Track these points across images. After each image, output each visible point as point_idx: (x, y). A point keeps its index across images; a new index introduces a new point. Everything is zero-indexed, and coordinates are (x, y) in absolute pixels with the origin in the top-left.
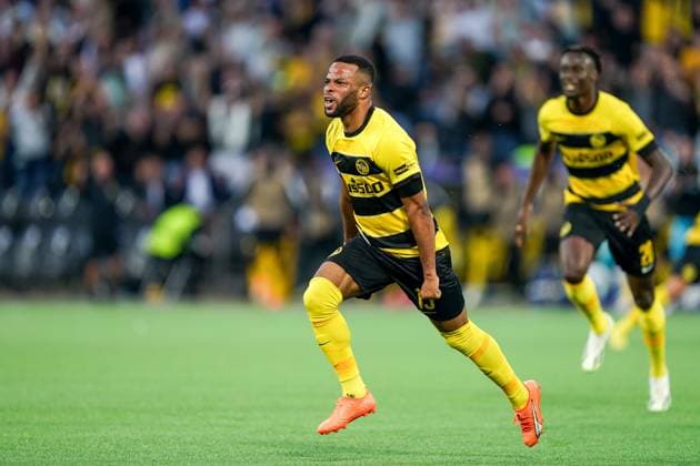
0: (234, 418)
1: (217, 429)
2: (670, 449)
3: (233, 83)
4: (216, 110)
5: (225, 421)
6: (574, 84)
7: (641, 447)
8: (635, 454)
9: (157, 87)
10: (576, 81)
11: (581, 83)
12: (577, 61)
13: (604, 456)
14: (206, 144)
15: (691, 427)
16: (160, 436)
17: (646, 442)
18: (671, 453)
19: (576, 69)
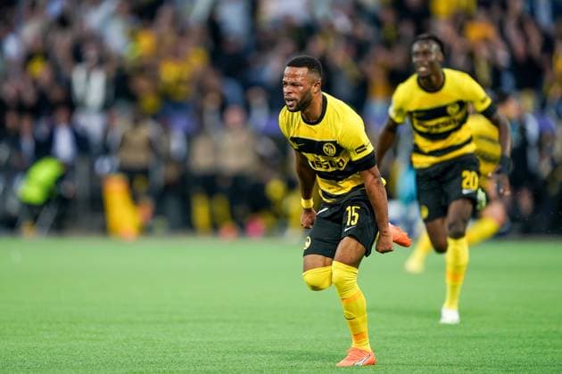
0: (96, 333)
1: (81, 342)
2: (459, 356)
3: (91, 53)
4: (78, 76)
5: (88, 335)
6: (425, 66)
7: (435, 354)
8: (429, 360)
9: (29, 57)
10: (426, 63)
11: (431, 65)
12: (426, 47)
13: (404, 362)
14: (71, 104)
15: (475, 337)
16: (34, 348)
17: (438, 350)
18: (459, 359)
19: (426, 53)
